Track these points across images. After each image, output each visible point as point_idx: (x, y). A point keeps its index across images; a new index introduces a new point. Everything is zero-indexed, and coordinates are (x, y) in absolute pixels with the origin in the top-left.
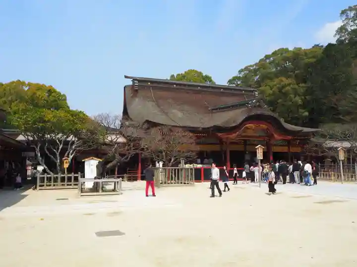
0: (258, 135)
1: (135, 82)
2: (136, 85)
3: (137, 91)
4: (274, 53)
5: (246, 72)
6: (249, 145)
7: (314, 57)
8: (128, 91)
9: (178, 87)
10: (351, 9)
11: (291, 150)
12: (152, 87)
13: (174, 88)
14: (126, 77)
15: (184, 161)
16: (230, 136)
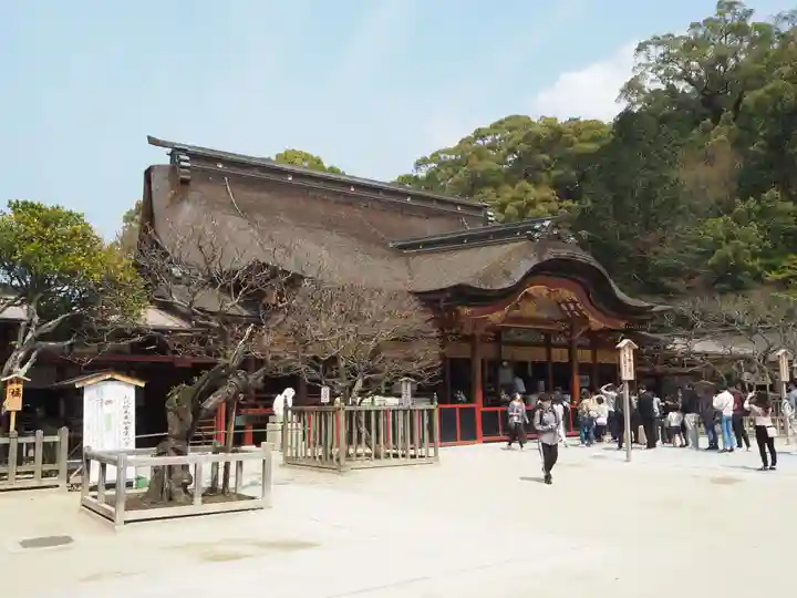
0: (545, 316)
1: (182, 157)
2: (183, 167)
3: (185, 182)
4: (497, 126)
5: (433, 165)
6: (507, 343)
7: (594, 139)
8: (160, 184)
9: (298, 182)
10: (657, 41)
11: (599, 360)
12: (228, 175)
13: (289, 185)
14: (153, 141)
15: (409, 386)
16: (491, 317)
